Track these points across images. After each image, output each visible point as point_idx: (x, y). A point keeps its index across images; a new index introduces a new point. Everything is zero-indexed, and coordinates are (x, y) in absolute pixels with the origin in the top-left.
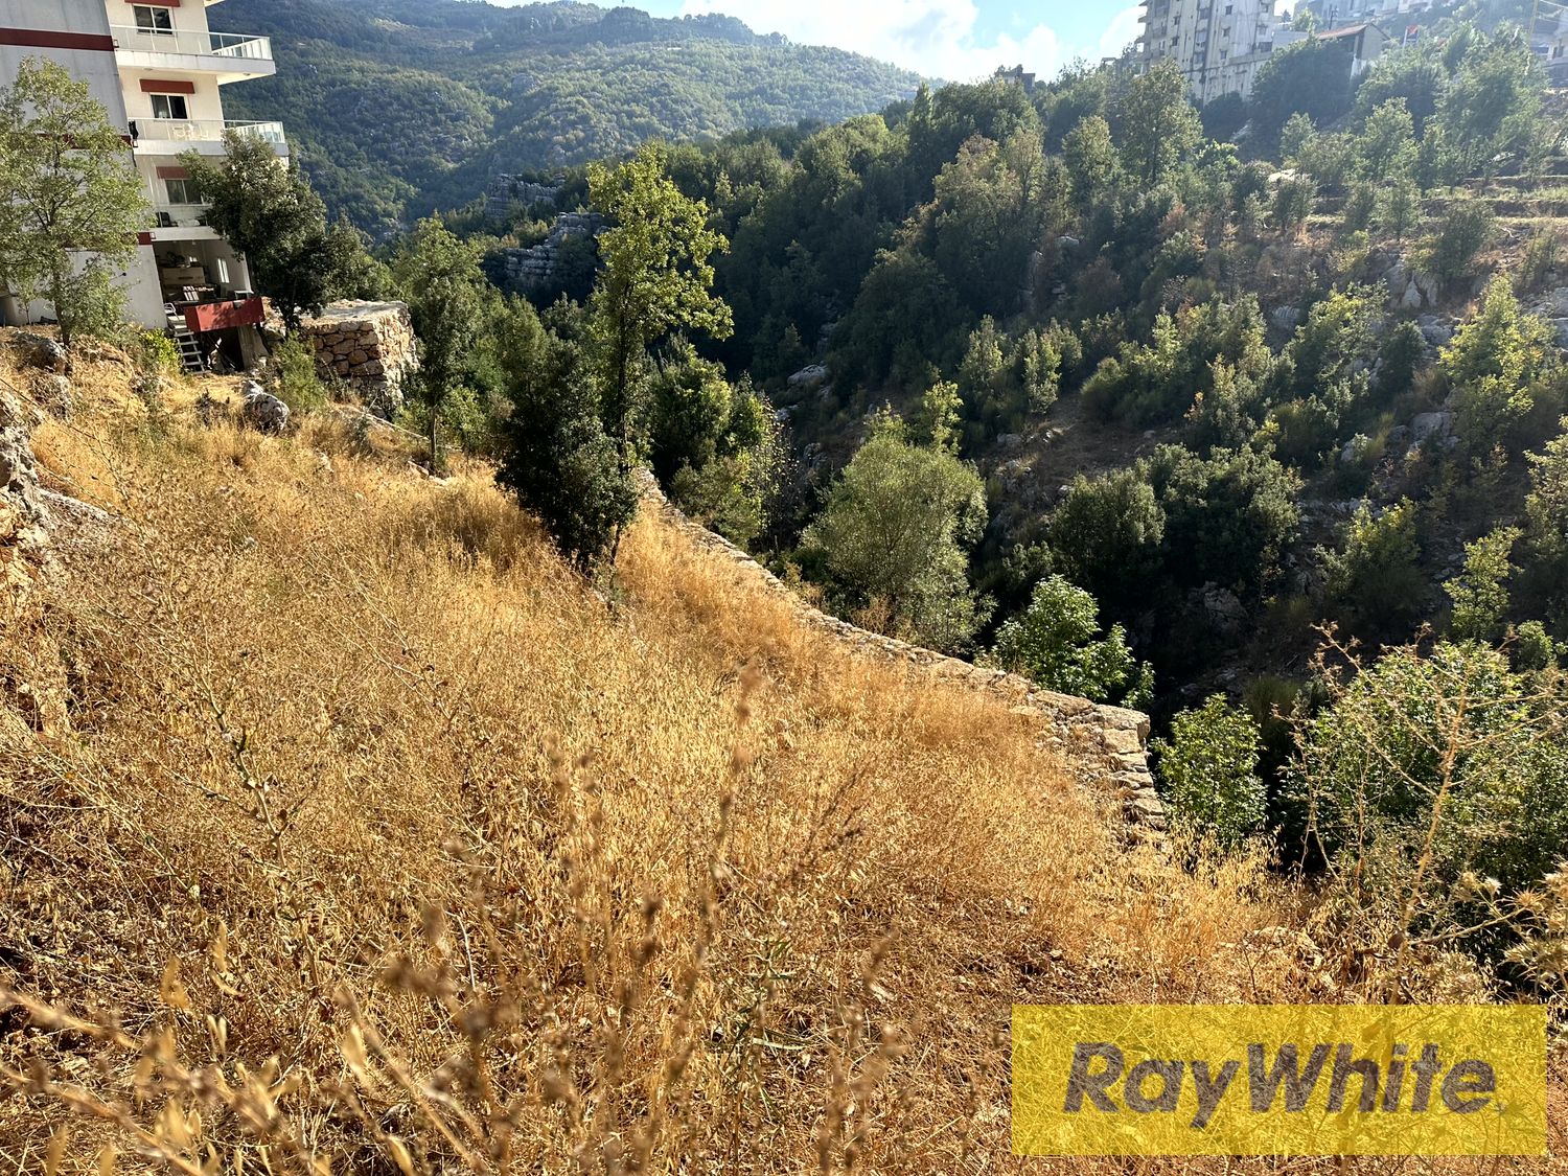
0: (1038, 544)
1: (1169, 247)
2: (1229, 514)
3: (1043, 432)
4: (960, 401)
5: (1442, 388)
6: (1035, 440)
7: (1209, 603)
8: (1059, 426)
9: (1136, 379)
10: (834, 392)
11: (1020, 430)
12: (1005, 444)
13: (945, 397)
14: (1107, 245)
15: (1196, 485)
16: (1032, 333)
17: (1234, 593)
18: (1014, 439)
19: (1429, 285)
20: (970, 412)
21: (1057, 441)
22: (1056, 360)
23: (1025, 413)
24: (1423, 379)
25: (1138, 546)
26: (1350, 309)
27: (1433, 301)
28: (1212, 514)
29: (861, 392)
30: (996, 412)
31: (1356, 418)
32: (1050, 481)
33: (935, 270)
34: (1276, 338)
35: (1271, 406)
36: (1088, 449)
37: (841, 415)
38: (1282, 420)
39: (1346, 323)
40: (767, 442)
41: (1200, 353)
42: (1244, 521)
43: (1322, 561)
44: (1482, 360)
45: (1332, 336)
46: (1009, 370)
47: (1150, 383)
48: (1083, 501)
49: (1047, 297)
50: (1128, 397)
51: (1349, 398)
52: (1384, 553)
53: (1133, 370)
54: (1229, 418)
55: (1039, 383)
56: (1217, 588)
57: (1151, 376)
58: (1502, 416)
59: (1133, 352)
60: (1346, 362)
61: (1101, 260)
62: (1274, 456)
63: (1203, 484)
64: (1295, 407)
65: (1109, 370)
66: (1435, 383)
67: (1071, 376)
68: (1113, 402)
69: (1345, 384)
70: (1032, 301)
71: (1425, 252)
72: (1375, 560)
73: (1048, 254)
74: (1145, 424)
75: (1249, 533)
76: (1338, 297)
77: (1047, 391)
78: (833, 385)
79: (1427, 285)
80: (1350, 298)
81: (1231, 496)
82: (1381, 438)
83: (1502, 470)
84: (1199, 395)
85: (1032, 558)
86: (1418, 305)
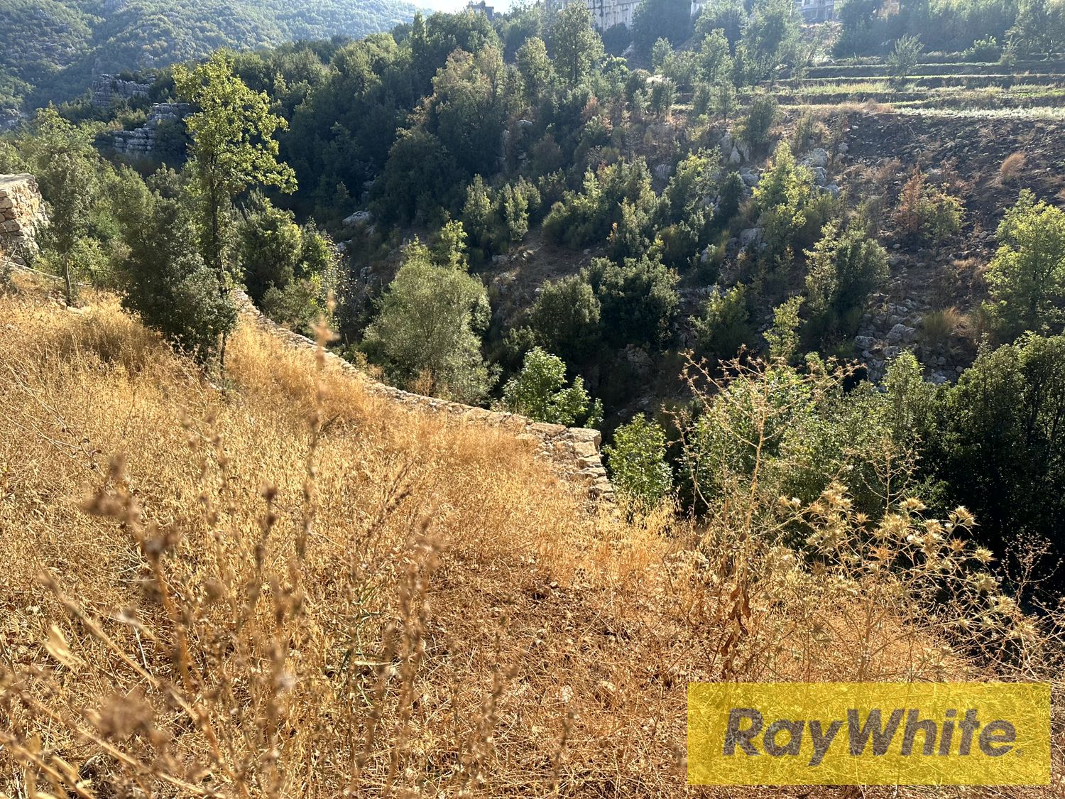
0: (525, 328)
1: (589, 126)
2: (638, 301)
3: (521, 253)
4: (465, 234)
5: (755, 213)
6: (516, 259)
7: (630, 357)
8: (531, 249)
9: (576, 216)
10: (377, 231)
11: (506, 253)
12: (497, 262)
13: (454, 231)
14: (550, 126)
15: (617, 283)
16: (508, 186)
17: (645, 350)
18: (503, 258)
19: (744, 148)
20: (472, 241)
21: (531, 259)
22: (525, 204)
23: (508, 241)
24: (744, 208)
25: (586, 324)
26: (700, 165)
27: (747, 159)
28: (629, 301)
29: (397, 230)
30: (490, 241)
31: (708, 235)
32: (529, 286)
33: (439, 143)
34: (658, 186)
35: (658, 230)
36: (550, 264)
37: (384, 246)
38: (665, 238)
39: (699, 174)
40: (332, 266)
41: (614, 197)
42: (647, 304)
43: (694, 326)
44: (776, 195)
45: (690, 183)
46: (496, 212)
47: (584, 218)
48: (550, 298)
49: (515, 162)
50: (572, 228)
51: (703, 222)
52: (729, 318)
53: (573, 210)
54: (634, 239)
55: (516, 220)
56: (635, 347)
57: (585, 213)
58: (789, 229)
59: (572, 197)
60: (700, 199)
61: (547, 136)
62: (662, 262)
63: (621, 282)
64: (672, 230)
65: (559, 210)
66: (751, 210)
67: (535, 215)
68: (563, 232)
69: (700, 213)
70: (506, 165)
71: (741, 127)
72: (724, 322)
73: (513, 132)
74: (584, 245)
75: (651, 312)
76: (693, 158)
77: (521, 225)
78: (376, 225)
79: (742, 149)
80: (700, 158)
81: (639, 289)
82: (723, 247)
83: (791, 261)
84: (615, 225)
85: (522, 337)
86: (738, 161)
